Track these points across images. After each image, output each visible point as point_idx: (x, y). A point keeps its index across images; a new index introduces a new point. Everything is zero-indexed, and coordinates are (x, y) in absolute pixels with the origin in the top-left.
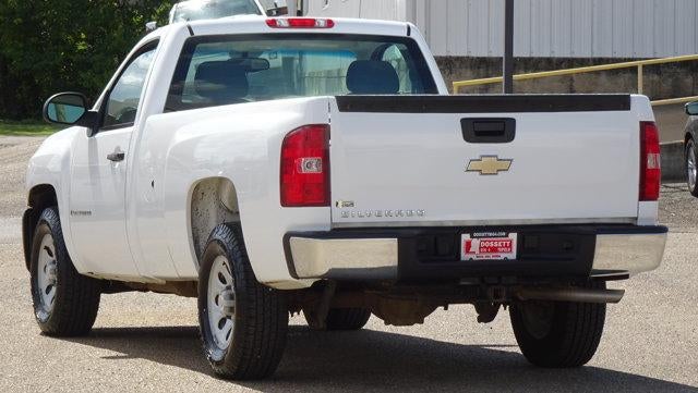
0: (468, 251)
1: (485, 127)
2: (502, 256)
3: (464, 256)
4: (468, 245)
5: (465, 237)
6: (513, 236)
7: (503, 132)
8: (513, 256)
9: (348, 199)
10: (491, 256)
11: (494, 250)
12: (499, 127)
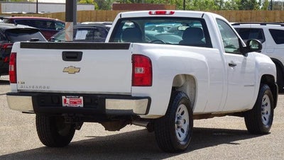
0: (65, 102)
1: (70, 55)
2: (78, 105)
3: (64, 105)
4: (65, 100)
5: (64, 97)
6: (81, 98)
7: (77, 57)
8: (82, 106)
9: (23, 81)
10: (74, 106)
11: (75, 103)
12: (75, 55)
